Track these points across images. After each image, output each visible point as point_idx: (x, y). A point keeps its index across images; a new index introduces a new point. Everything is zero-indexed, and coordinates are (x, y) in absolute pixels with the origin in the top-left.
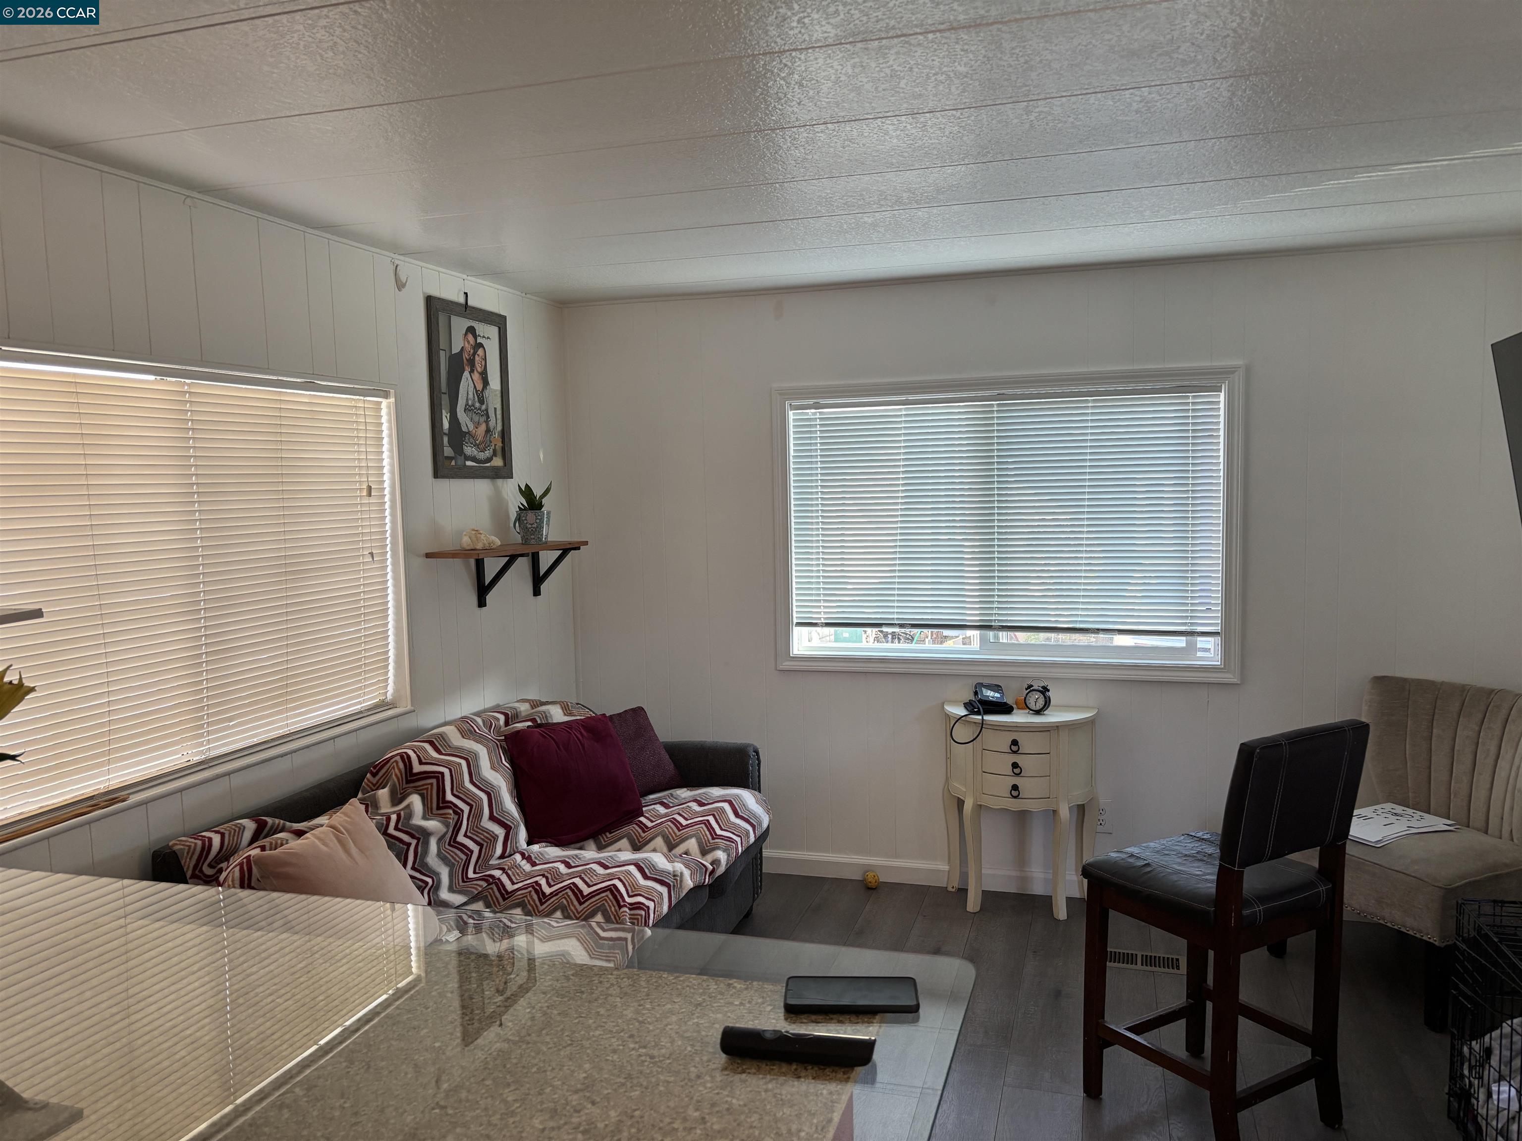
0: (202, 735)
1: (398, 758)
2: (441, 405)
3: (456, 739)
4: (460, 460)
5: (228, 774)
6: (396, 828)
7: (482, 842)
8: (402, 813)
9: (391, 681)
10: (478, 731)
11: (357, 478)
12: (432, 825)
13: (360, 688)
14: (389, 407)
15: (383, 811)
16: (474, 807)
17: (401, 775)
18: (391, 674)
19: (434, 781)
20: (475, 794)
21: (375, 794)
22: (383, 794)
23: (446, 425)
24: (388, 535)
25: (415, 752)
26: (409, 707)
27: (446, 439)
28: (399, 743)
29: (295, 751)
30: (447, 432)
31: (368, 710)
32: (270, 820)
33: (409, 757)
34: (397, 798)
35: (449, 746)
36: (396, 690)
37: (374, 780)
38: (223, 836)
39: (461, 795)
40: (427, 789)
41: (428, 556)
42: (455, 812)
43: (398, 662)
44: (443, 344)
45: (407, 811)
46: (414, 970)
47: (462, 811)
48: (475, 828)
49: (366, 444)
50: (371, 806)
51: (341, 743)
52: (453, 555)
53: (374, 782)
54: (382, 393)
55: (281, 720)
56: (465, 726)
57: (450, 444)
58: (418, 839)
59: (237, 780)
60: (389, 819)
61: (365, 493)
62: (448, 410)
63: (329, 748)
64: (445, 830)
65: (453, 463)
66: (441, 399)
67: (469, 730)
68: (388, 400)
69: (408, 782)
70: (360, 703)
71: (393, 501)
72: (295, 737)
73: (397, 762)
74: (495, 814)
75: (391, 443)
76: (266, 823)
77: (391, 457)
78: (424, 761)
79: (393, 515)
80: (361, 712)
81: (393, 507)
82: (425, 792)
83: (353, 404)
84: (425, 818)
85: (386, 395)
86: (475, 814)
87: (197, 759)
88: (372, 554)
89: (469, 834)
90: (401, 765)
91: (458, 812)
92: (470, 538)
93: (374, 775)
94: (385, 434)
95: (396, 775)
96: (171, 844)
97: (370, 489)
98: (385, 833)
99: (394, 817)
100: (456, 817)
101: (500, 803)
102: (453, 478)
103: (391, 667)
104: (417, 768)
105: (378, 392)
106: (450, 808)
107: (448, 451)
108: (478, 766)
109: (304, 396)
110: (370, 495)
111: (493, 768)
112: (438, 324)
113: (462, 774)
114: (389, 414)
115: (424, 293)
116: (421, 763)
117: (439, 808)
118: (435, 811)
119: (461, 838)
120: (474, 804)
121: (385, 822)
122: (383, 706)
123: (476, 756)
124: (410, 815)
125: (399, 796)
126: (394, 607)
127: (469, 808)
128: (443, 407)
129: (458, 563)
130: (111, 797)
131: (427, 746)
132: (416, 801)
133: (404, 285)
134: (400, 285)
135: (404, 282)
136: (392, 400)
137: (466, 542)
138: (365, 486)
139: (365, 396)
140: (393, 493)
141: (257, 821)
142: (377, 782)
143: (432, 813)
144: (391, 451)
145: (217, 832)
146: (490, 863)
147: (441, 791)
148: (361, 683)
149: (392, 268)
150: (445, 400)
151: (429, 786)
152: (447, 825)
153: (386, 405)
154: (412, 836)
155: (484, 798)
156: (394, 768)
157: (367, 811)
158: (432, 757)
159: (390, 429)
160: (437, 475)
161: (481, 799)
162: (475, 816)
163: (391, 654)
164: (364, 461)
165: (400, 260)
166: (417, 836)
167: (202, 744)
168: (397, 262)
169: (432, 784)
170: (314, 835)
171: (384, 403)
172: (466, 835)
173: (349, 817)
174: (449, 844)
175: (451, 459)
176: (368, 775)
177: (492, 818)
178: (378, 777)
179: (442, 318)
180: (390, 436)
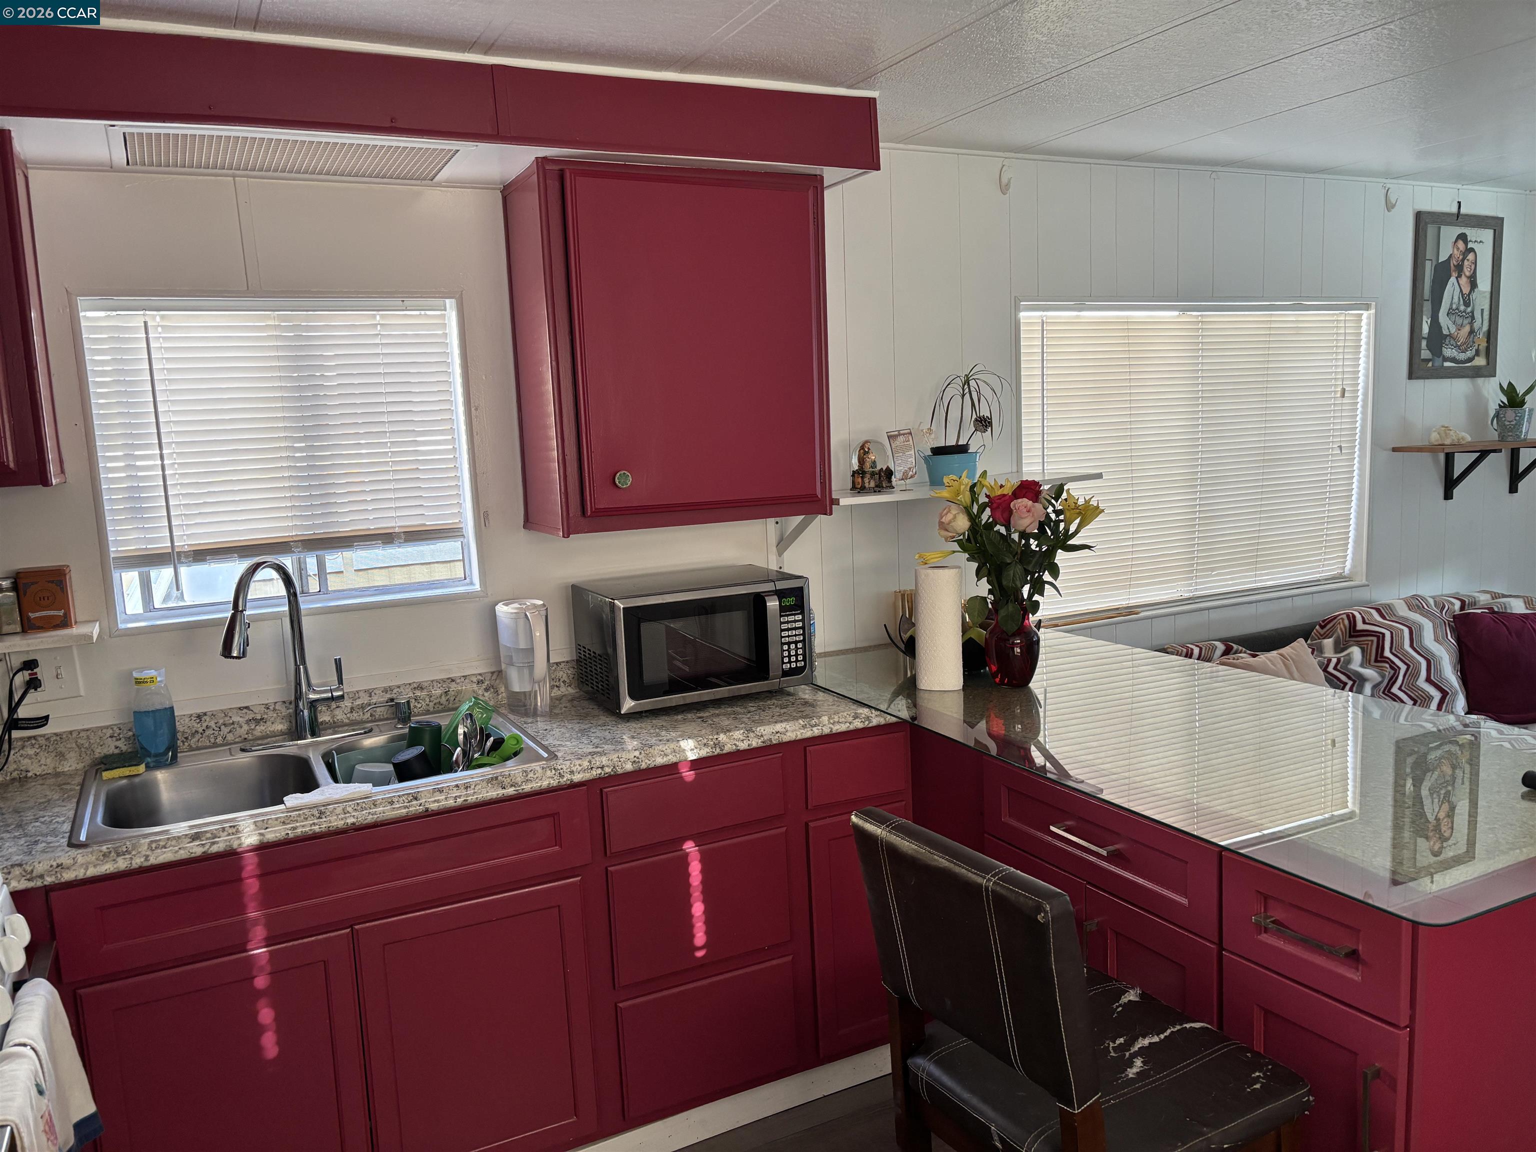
0: (1192, 578)
1: (1344, 616)
2: (1422, 311)
3: (1403, 611)
4: (1438, 362)
5: (1208, 609)
6: (1335, 668)
7: (1416, 698)
8: (1342, 659)
9: (1349, 558)
10: (1426, 607)
11: (1333, 382)
12: (1368, 672)
13: (1320, 560)
14: (1369, 318)
15: (1326, 655)
16: (1411, 668)
17: (1346, 629)
18: (1350, 552)
19: (1375, 639)
20: (1412, 657)
21: (1321, 642)
22: (1328, 643)
23: (1426, 329)
24: (1358, 431)
25: (1360, 614)
26: (1364, 582)
27: (1424, 343)
28: (1351, 606)
29: (1260, 601)
30: (1426, 336)
31: (1326, 580)
32: (1235, 646)
33: (1354, 617)
34: (1339, 647)
35: (1395, 615)
36: (1354, 566)
37: (1322, 632)
38: (1201, 649)
39: (1399, 655)
40: (1368, 644)
41: (1395, 450)
42: (1391, 667)
43: (1357, 542)
44: (1429, 254)
45: (1346, 657)
46: (1349, 804)
47: (1399, 668)
48: (1410, 685)
49: (1344, 352)
50: (1317, 650)
51: (1299, 601)
52: (1419, 449)
53: (1322, 633)
54: (1364, 306)
55: (1251, 577)
56: (1415, 602)
57: (1429, 347)
58: (1354, 682)
59: (1214, 615)
60: (1329, 661)
61: (1339, 395)
62: (1430, 315)
63: (1288, 603)
64: (1380, 679)
65: (1430, 364)
66: (1422, 307)
67: (1417, 605)
68: (1369, 312)
69: (1350, 636)
70: (1319, 572)
71: (1365, 401)
72: (1261, 591)
73: (1342, 619)
74: (1432, 678)
75: (1368, 350)
76: (1232, 647)
77: (1367, 363)
78: (1367, 621)
79: (1364, 413)
80: (1319, 580)
81: (1364, 406)
82: (1365, 646)
83: (1335, 318)
84: (1362, 666)
85: (1367, 307)
86: (1412, 672)
87: (1186, 595)
88: (1340, 447)
89: (1403, 688)
90: (1346, 622)
91: (1395, 669)
92: (1439, 434)
93: (1322, 627)
94: (1363, 343)
95: (1341, 629)
96: (1166, 647)
97: (1343, 391)
98: (1325, 670)
99: (1334, 661)
100: (1392, 672)
101: (1439, 671)
102: (1428, 378)
103: (1350, 546)
104: (1360, 626)
105: (1361, 306)
106: (1387, 662)
107: (1425, 354)
108: (1420, 636)
109: (1291, 316)
110: (1343, 396)
111: (1437, 640)
112: (1426, 236)
113: (1402, 638)
114: (1369, 324)
115: (1414, 209)
116: (1364, 622)
117: (1376, 661)
118: (1372, 663)
119: (1395, 690)
120: (1412, 665)
121: (1326, 662)
122: (1340, 577)
123: (1420, 627)
124: (1349, 661)
125: (1342, 646)
126: (1357, 494)
127: (1406, 667)
128: (1424, 313)
129: (1426, 457)
130: (1130, 610)
131: (1374, 612)
132: (1356, 652)
133: (1393, 206)
134: (1390, 206)
135: (1394, 203)
136: (1373, 311)
137: (1434, 438)
138: (1339, 389)
139: (1346, 311)
140: (1365, 394)
141: (1226, 645)
142: (1325, 633)
143: (1369, 664)
144: (1367, 357)
145: (1197, 646)
146: (1423, 717)
147: (1380, 648)
148: (1321, 555)
149: (1384, 191)
150: (1427, 307)
151: (1370, 643)
152: (1383, 677)
153: (1367, 316)
154: (1349, 678)
155: (1424, 664)
156: (1339, 623)
157: (1313, 653)
158: (1376, 620)
159: (1368, 337)
160: (1411, 376)
161: (1420, 663)
162: (1412, 675)
163: (1352, 534)
164: (1341, 367)
165: (1391, 184)
166: (1354, 678)
167: (1190, 585)
168: (1388, 186)
169: (1372, 641)
170: (1266, 657)
171: (1365, 314)
172: (1400, 689)
173: (1296, 650)
174: (1384, 693)
175: (1428, 361)
176: (1317, 627)
177: (1428, 680)
178: (1325, 630)
179: (1431, 231)
180: (1368, 344)
